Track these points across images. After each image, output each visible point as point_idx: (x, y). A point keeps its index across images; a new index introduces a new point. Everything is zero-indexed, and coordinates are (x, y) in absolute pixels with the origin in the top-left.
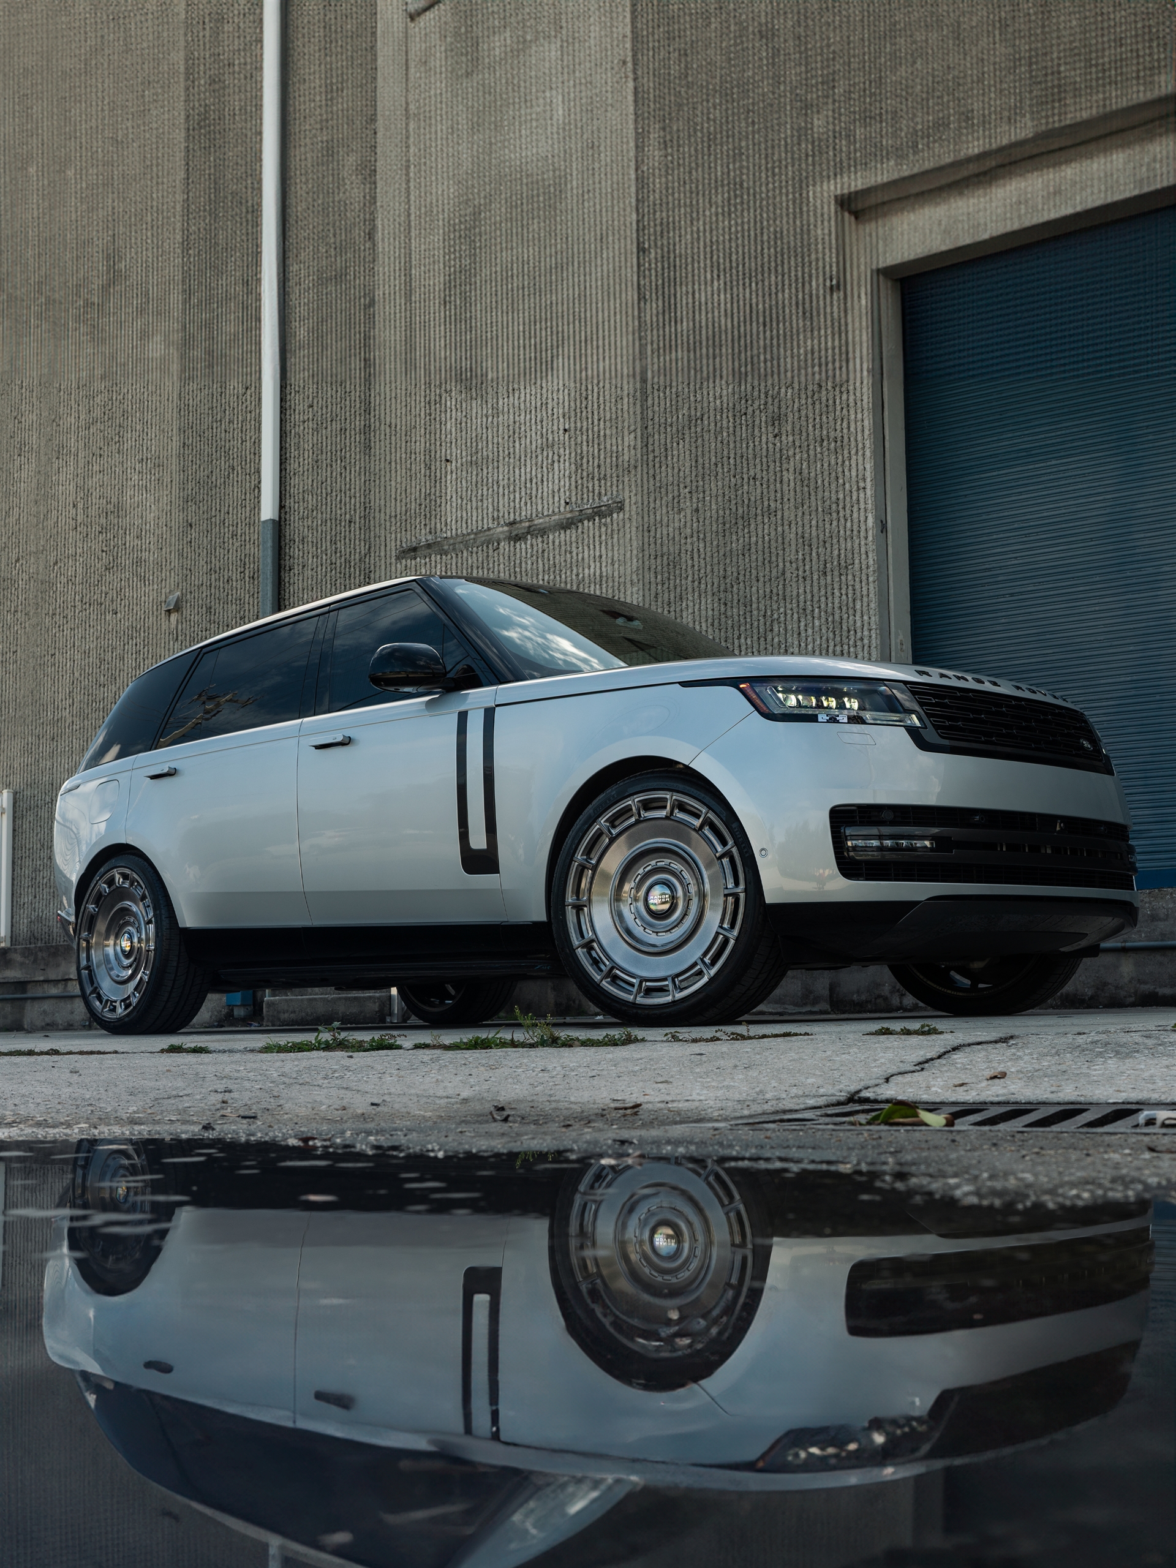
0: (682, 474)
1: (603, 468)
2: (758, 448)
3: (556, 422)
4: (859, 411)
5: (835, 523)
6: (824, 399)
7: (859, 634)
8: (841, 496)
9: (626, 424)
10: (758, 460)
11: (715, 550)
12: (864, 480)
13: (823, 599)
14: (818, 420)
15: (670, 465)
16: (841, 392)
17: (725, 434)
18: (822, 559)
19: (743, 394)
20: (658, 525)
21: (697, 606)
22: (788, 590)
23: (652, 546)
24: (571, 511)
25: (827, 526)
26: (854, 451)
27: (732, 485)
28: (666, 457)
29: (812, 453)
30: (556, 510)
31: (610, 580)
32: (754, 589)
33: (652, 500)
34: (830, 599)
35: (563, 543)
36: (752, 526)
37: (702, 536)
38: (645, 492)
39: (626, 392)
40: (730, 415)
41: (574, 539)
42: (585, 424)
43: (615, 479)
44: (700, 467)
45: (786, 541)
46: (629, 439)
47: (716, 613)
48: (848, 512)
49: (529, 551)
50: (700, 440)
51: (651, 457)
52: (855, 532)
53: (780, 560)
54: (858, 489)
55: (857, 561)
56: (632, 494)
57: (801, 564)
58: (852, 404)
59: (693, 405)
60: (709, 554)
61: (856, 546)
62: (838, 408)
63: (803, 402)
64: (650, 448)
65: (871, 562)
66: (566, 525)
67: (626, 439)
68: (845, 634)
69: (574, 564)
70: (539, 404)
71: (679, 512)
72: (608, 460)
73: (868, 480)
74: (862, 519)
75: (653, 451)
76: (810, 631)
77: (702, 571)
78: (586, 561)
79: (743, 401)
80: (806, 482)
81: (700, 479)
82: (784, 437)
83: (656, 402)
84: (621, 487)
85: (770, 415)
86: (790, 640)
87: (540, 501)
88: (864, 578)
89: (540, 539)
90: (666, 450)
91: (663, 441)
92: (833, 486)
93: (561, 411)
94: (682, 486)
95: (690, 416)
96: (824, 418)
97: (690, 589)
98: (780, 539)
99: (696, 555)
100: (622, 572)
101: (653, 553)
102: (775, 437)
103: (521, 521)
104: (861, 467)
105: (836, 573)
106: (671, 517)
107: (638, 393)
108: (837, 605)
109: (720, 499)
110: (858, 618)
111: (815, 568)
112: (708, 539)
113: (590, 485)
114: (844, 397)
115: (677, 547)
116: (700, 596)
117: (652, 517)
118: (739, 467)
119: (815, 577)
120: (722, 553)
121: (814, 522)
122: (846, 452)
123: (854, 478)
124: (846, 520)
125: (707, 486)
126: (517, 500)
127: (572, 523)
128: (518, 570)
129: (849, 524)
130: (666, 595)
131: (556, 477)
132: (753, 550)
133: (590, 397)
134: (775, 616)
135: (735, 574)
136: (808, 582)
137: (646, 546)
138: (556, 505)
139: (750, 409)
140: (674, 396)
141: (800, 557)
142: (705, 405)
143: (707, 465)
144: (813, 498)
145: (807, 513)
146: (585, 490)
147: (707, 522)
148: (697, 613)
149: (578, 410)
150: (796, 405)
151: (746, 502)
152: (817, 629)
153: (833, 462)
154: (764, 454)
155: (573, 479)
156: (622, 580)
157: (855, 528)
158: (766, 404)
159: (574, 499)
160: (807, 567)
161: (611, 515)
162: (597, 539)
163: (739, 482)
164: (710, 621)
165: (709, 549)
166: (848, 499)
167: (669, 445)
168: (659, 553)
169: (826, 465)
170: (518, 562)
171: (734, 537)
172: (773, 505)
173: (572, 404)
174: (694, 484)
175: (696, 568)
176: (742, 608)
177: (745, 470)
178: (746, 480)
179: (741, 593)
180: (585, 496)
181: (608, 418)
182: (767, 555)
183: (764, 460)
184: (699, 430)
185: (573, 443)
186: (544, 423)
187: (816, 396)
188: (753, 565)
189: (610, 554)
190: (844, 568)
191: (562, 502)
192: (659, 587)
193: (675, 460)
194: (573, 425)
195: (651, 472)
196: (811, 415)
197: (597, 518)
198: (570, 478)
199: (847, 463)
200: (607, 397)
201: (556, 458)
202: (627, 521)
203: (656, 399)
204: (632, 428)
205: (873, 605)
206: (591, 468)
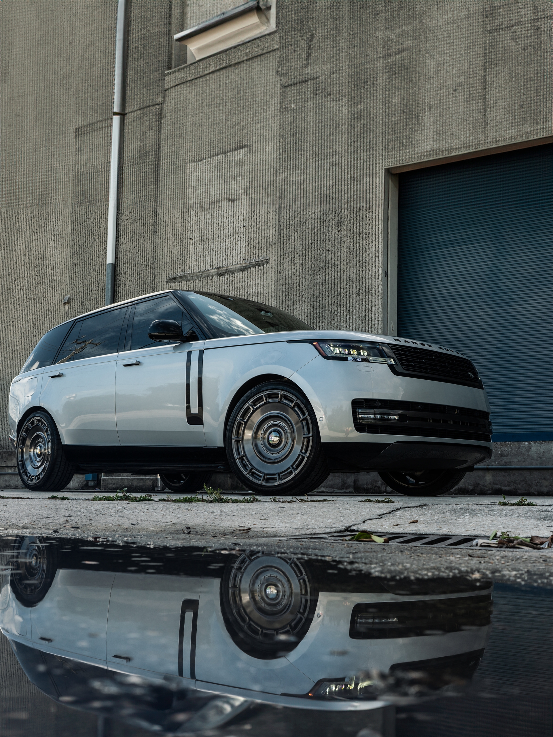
0: (296, 247)
1: (260, 244)
2: (330, 237)
3: (240, 222)
4: (377, 221)
5: (364, 272)
6: (361, 215)
7: (373, 323)
8: (367, 259)
9: (271, 224)
10: (330, 242)
11: (309, 282)
12: (378, 252)
13: (358, 306)
14: (358, 224)
15: (291, 243)
16: (369, 212)
17: (316, 230)
18: (358, 288)
19: (325, 212)
20: (284, 271)
21: (301, 308)
22: (342, 301)
23: (281, 280)
24: (245, 263)
25: (361, 273)
26: (374, 239)
27: (318, 253)
28: (289, 240)
29: (355, 239)
30: (239, 262)
31: (262, 295)
32: (327, 301)
33: (282, 259)
34: (361, 306)
35: (241, 277)
36: (327, 272)
37: (304, 276)
38: (279, 255)
39: (272, 210)
40: (319, 221)
41: (246, 276)
42: (253, 223)
43: (265, 249)
44: (304, 245)
45: (342, 279)
46: (272, 231)
47: (309, 311)
48: (370, 267)
49: (226, 280)
50: (304, 232)
51: (282, 239)
52: (373, 276)
53: (339, 288)
54: (375, 257)
55: (373, 289)
56: (273, 256)
57: (348, 290)
58: (374, 218)
59: (302, 216)
60: (307, 284)
61: (373, 282)
62: (368, 219)
63: (352, 216)
64: (282, 235)
65: (380, 290)
66: (243, 269)
67: (271, 231)
68: (367, 322)
69: (246, 287)
70: (232, 214)
71: (294, 265)
72: (263, 240)
73: (380, 252)
74: (377, 270)
75: (283, 237)
76: (351, 320)
77: (304, 292)
78: (251, 286)
79: (325, 215)
80: (352, 253)
81: (304, 250)
82: (342, 232)
83: (285, 214)
84: (268, 253)
85: (337, 222)
86: (342, 324)
87: (231, 258)
88: (376, 297)
89: (231, 275)
90: (289, 236)
91: (288, 232)
92: (364, 255)
93: (242, 218)
94: (295, 253)
95: (300, 221)
96: (361, 223)
97: (298, 300)
98: (339, 278)
99: (301, 285)
100: (267, 291)
101: (282, 283)
102: (339, 232)
103: (223, 267)
104: (377, 246)
105: (364, 294)
106: (290, 267)
107: (277, 211)
108: (364, 309)
109: (313, 259)
110: (373, 315)
111: (354, 292)
112: (307, 277)
113: (254, 252)
114: (371, 214)
115: (293, 281)
116: (302, 303)
117: (282, 267)
118: (322, 245)
119: (354, 296)
120: (312, 284)
121: (355, 271)
122: (370, 239)
123: (374, 252)
124: (369, 270)
125: (307, 253)
126: (221, 258)
127: (246, 269)
128: (221, 289)
129: (370, 272)
130: (287, 302)
131: (239, 247)
132: (327, 283)
133: (255, 212)
134: (336, 313)
135: (318, 294)
136: (351, 298)
137: (279, 280)
138: (239, 260)
139: (328, 219)
140: (293, 212)
141: (348, 287)
142: (308, 216)
143: (307, 244)
144: (355, 260)
145: (352, 266)
146: (252, 254)
147: (306, 270)
148: (300, 311)
149: (250, 217)
150: (349, 217)
151: (324, 261)
152: (354, 320)
153: (364, 244)
154: (333, 239)
155: (247, 249)
156: (267, 295)
157: (373, 274)
158: (335, 216)
159: (247, 258)
160: (351, 292)
161: (263, 265)
162: (257, 276)
163: (322, 252)
164: (306, 314)
165: (307, 282)
166: (370, 261)
167: (290, 234)
168: (284, 283)
169: (361, 245)
170: (221, 285)
171: (318, 277)
172: (336, 263)
173: (247, 214)
174: (301, 252)
175: (301, 290)
176: (321, 309)
177: (324, 246)
178: (325, 251)
179: (321, 302)
180: (252, 256)
181: (263, 221)
182: (333, 285)
183: (333, 242)
184: (304, 227)
185: (247, 232)
186: (235, 223)
187: (358, 214)
188: (327, 290)
189: (262, 283)
190: (368, 292)
191: (242, 259)
192: (284, 299)
193: (293, 241)
194: (247, 224)
195: (282, 246)
196: (355, 222)
197: (257, 267)
198: (245, 248)
199: (371, 244)
200: (263, 212)
201: (239, 239)
202: (270, 268)
203: (285, 213)
204: (274, 226)
205: (380, 309)
206: (255, 244)
